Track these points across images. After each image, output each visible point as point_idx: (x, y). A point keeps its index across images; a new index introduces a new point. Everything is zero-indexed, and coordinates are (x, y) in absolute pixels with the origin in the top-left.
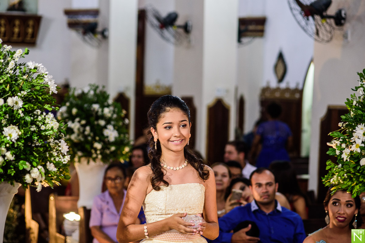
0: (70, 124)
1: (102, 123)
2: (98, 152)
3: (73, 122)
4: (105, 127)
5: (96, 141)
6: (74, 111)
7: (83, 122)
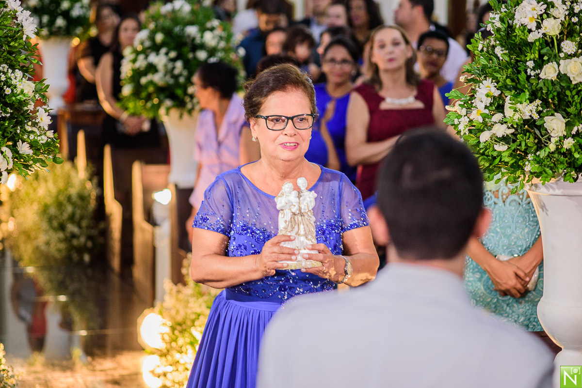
0: (153, 58)
1: (202, 55)
3: (157, 53)
6: (159, 37)
7: (173, 54)
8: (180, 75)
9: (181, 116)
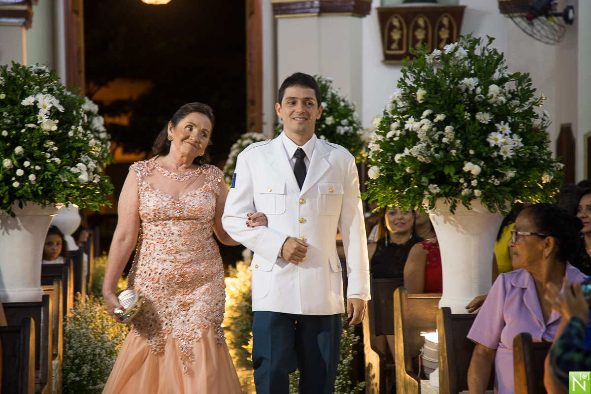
0: (411, 124)
1: (484, 117)
2: (474, 183)
3: (418, 118)
4: (491, 128)
5: (468, 158)
6: (420, 94)
7: (440, 117)
8: (452, 145)
9: (453, 208)
